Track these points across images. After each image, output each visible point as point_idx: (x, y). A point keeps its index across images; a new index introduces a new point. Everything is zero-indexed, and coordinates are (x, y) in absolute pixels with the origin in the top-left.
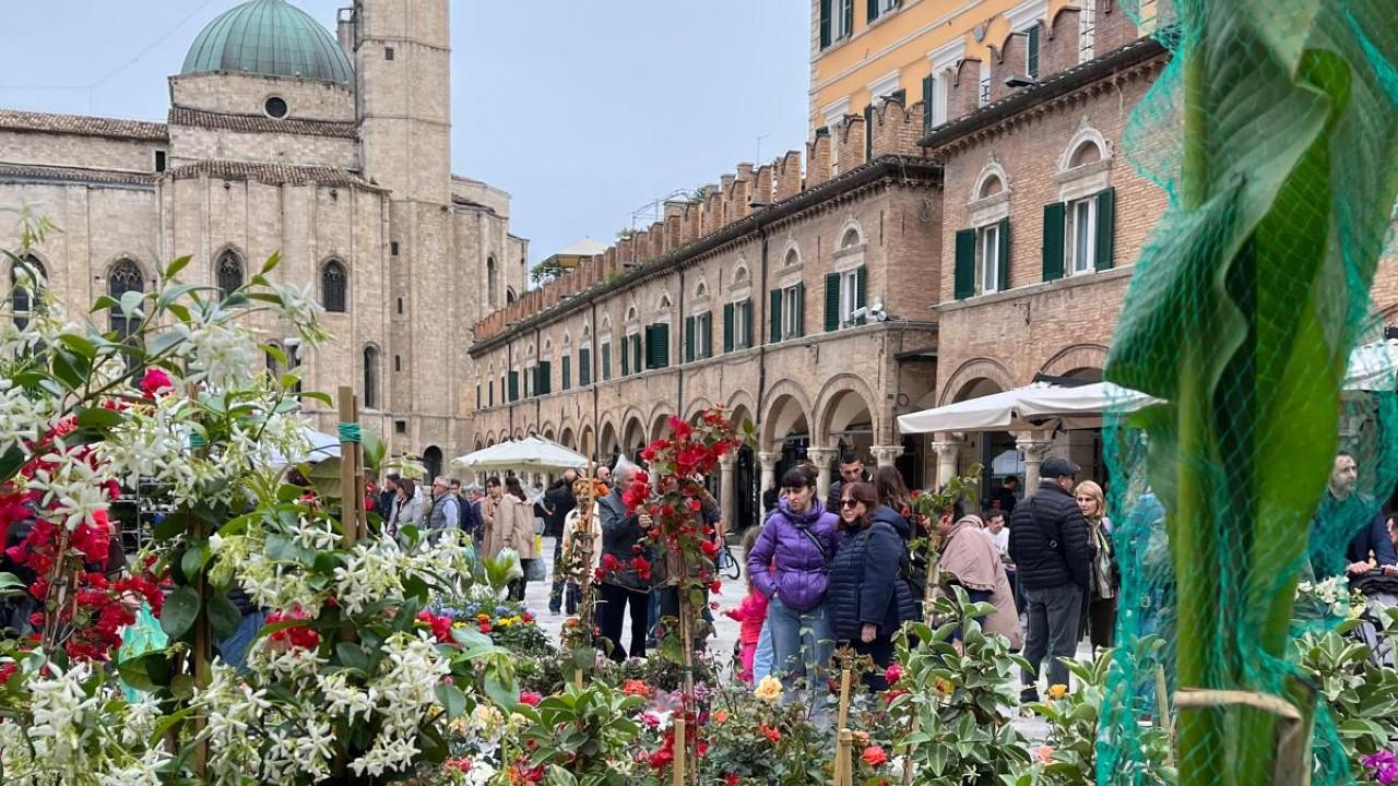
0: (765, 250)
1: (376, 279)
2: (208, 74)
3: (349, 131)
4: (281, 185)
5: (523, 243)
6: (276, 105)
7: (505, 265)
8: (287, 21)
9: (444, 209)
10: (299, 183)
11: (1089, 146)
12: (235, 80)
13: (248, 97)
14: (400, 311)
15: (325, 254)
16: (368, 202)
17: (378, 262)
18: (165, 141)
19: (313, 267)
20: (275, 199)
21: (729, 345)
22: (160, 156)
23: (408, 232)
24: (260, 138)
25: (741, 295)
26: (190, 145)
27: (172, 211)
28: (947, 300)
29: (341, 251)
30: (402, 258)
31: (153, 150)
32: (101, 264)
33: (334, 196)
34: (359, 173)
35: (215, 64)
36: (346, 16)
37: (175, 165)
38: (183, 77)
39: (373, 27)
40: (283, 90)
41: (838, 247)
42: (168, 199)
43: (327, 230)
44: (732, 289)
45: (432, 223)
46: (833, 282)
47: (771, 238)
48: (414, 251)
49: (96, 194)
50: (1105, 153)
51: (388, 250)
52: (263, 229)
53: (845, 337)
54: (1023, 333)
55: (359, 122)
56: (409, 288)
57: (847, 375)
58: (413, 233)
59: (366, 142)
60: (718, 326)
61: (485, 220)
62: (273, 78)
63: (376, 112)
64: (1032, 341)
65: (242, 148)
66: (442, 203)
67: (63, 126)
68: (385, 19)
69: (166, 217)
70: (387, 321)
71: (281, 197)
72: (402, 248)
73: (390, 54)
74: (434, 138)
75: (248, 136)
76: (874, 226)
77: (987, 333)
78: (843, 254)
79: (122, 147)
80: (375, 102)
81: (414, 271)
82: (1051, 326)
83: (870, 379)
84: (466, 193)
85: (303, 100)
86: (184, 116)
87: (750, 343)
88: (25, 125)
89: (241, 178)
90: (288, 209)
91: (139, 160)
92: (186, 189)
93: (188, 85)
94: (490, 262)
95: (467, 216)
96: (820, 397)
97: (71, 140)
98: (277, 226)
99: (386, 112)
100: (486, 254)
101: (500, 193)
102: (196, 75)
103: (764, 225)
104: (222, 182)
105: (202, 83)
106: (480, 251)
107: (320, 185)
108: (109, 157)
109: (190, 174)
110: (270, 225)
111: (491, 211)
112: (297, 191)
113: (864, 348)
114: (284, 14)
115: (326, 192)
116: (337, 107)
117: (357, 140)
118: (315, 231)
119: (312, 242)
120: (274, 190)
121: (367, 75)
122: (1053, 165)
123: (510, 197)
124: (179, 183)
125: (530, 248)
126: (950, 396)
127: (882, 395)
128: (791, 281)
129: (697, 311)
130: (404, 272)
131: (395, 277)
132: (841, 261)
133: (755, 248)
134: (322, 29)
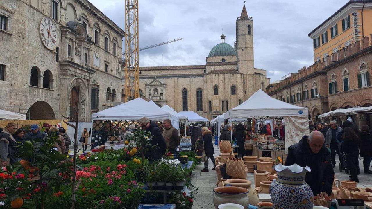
0: (302, 85)
1: (241, 88)
2: (212, 56)
3: (236, 63)
4: (224, 74)
5: (269, 79)
6: (224, 60)
7: (265, 84)
8: (225, 46)
9: (253, 75)
10: (227, 73)
11: (346, 71)
12: (217, 57)
13: (218, 59)
14: (245, 94)
15: (232, 85)
16: (239, 75)
17: (241, 85)
18: (206, 68)
19: (230, 87)
20: (223, 77)
21: (298, 101)
22: (205, 71)
23: (246, 80)
24: (221, 66)
25: (299, 92)
26: (209, 69)
27: (207, 80)
28: (329, 94)
29: (235, 84)
30: (245, 84)
31: (204, 70)
32: (196, 89)
33: (233, 75)
34: (237, 70)
35: (214, 55)
36: (236, 42)
37: (207, 72)
38: (208, 57)
39: (240, 46)
40: (225, 57)
41: (313, 85)
42: (206, 78)
43: (232, 81)
44: (298, 91)
45: (251, 78)
46: (312, 91)
47: (303, 83)
48: (248, 83)
49: (195, 78)
50: (348, 72)
51: (243, 83)
52: (221, 82)
53: (315, 99)
54: (340, 100)
55: (237, 62)
56: (247, 89)
57: (315, 106)
58: (247, 80)
59: (239, 65)
60: (296, 97)
61: (261, 76)
62: (223, 56)
63: (240, 60)
64: (341, 101)
65: (218, 68)
66: (253, 74)
67: (190, 67)
68: (242, 45)
69: (206, 81)
70: (243, 95)
71: (224, 76)
72: (245, 83)
73: (243, 50)
74: (251, 63)
75: (219, 66)
76: (317, 82)
77: (335, 100)
78: (313, 86)
79: (199, 70)
80: (240, 58)
81: (248, 86)
82: (343, 99)
83: (319, 106)
84: (257, 71)
85: (228, 59)
86: (208, 64)
87: (301, 100)
88: (184, 68)
89: (218, 74)
90: (225, 78)
91: (201, 72)
92: (209, 76)
93: (209, 59)
94: (262, 83)
95: (258, 76)
96: (312, 109)
97: (191, 70)
98: (224, 81)
99: (242, 60)
100: (261, 82)
101: (264, 70)
102: (210, 57)
103: (301, 81)
104: (214, 75)
105: (211, 58)
106: (260, 82)
107: (231, 73)
108: (197, 72)
109: (209, 74)
110: (222, 81)
111: (262, 74)
112: (227, 75)
113: (318, 101)
114: (225, 45)
115: (232, 74)
116: (234, 59)
117: (237, 65)
118: (230, 81)
119: (230, 83)
120: (223, 75)
121: (239, 54)
122: (341, 73)
123: (266, 71)
124: (208, 75)
125: (270, 80)
126: (330, 110)
127: (321, 109)
128: (306, 90)
129: (292, 94)
130: (246, 87)
131: (244, 88)
132: (313, 87)
133: (300, 85)
134: (231, 46)
